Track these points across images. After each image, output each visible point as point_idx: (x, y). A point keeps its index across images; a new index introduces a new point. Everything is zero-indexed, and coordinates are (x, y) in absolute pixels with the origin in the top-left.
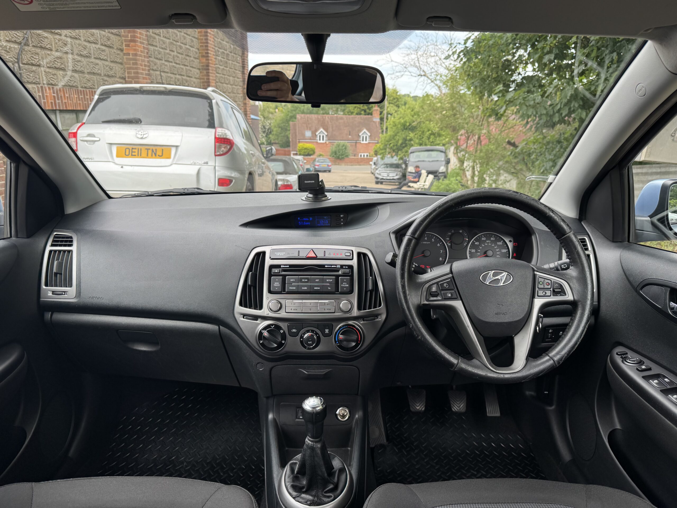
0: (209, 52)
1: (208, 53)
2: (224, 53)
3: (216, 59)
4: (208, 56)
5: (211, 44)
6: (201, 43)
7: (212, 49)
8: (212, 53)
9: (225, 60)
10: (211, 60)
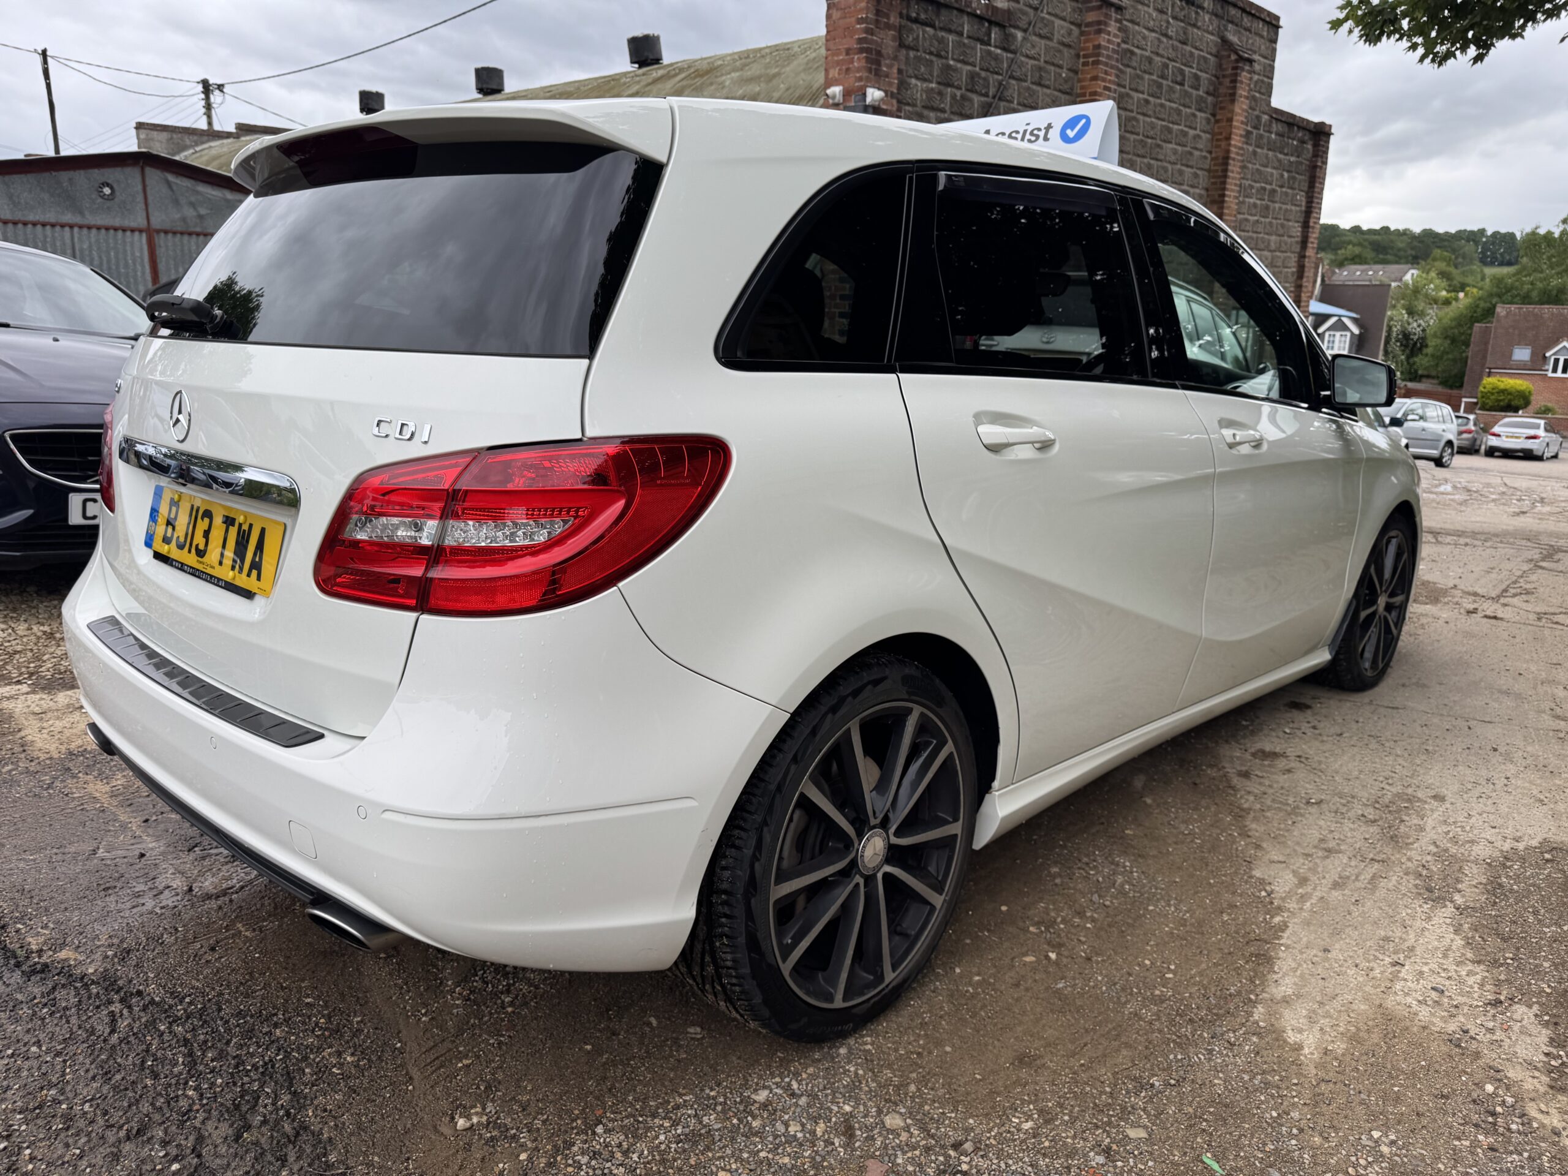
1: (1223, 196)
2: (1264, 189)
4: (1223, 202)
6: (1214, 177)
8: (1234, 194)
10: (1229, 208)
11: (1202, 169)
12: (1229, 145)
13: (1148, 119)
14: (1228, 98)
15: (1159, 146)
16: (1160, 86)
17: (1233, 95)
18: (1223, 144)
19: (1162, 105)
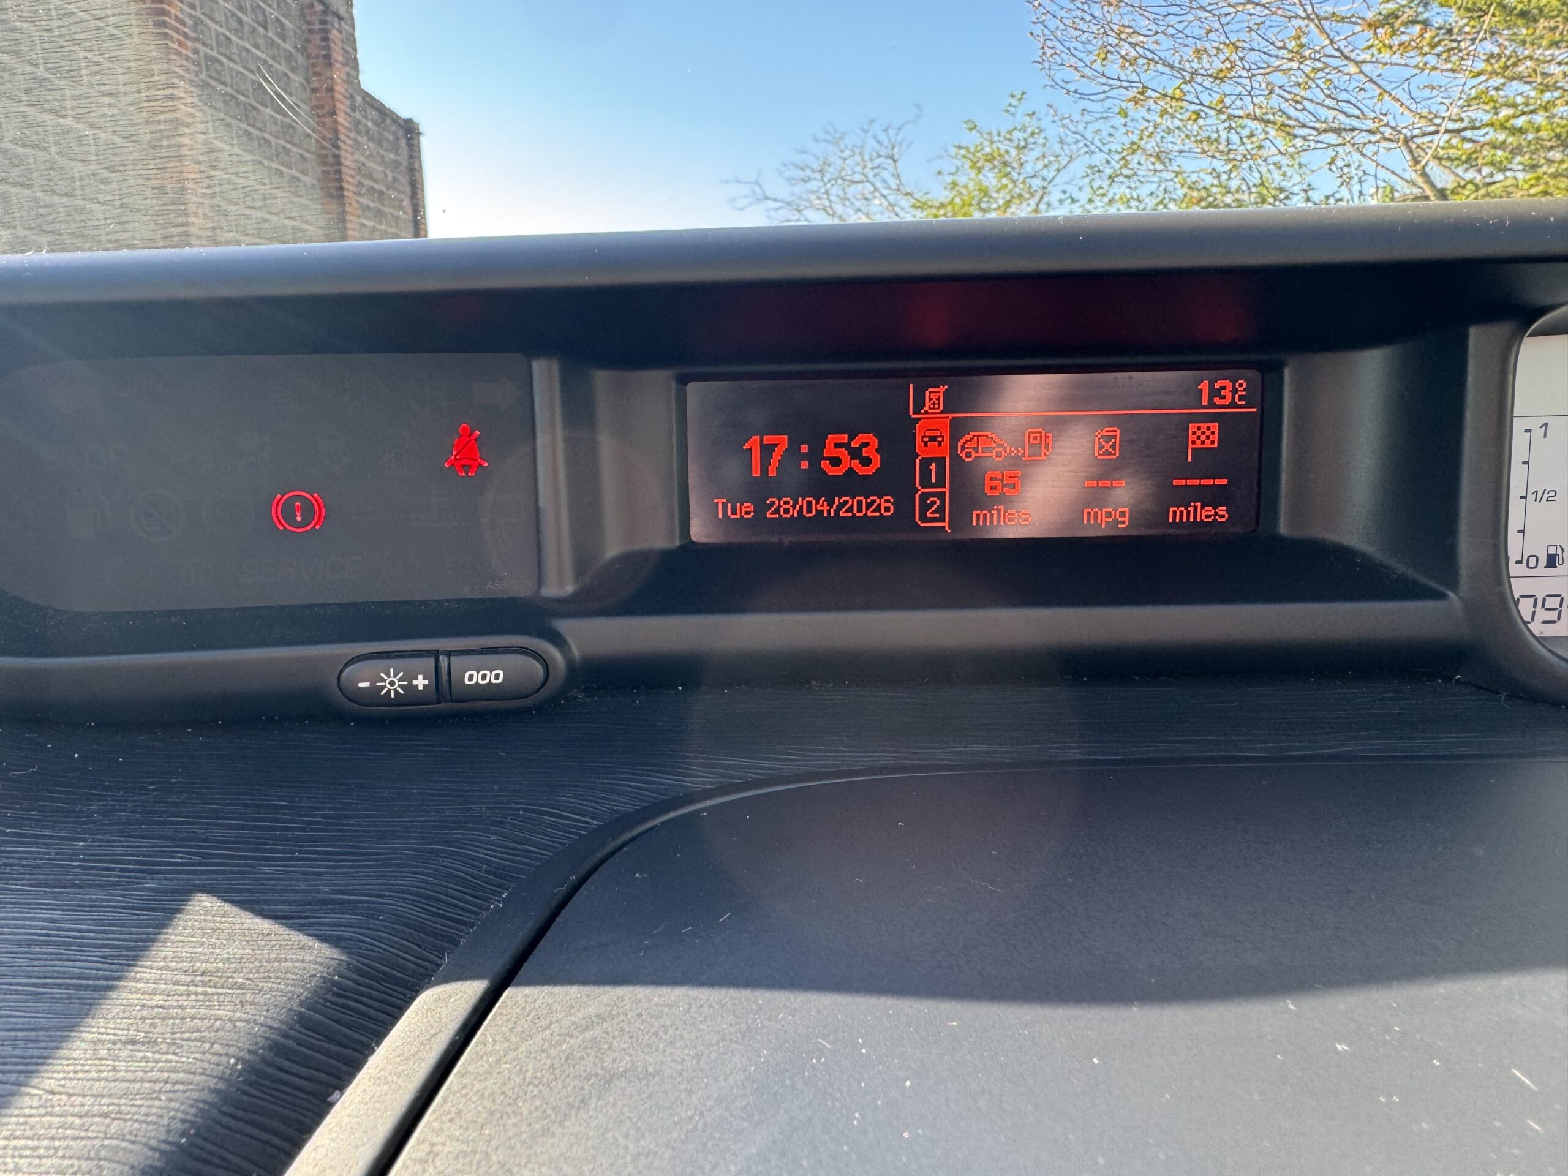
0: (345, 185)
1: (341, 188)
2: (372, 188)
3: (358, 202)
4: (343, 196)
5: (348, 167)
6: (324, 164)
7: (350, 179)
8: (352, 188)
9: (377, 205)
10: (350, 204)
11: (308, 151)
12: (336, 122)
13: (232, 65)
14: (321, 61)
15: (255, 108)
16: (240, 21)
17: (328, 57)
18: (328, 120)
19: (247, 50)
